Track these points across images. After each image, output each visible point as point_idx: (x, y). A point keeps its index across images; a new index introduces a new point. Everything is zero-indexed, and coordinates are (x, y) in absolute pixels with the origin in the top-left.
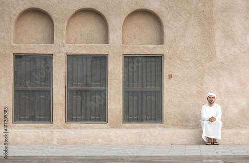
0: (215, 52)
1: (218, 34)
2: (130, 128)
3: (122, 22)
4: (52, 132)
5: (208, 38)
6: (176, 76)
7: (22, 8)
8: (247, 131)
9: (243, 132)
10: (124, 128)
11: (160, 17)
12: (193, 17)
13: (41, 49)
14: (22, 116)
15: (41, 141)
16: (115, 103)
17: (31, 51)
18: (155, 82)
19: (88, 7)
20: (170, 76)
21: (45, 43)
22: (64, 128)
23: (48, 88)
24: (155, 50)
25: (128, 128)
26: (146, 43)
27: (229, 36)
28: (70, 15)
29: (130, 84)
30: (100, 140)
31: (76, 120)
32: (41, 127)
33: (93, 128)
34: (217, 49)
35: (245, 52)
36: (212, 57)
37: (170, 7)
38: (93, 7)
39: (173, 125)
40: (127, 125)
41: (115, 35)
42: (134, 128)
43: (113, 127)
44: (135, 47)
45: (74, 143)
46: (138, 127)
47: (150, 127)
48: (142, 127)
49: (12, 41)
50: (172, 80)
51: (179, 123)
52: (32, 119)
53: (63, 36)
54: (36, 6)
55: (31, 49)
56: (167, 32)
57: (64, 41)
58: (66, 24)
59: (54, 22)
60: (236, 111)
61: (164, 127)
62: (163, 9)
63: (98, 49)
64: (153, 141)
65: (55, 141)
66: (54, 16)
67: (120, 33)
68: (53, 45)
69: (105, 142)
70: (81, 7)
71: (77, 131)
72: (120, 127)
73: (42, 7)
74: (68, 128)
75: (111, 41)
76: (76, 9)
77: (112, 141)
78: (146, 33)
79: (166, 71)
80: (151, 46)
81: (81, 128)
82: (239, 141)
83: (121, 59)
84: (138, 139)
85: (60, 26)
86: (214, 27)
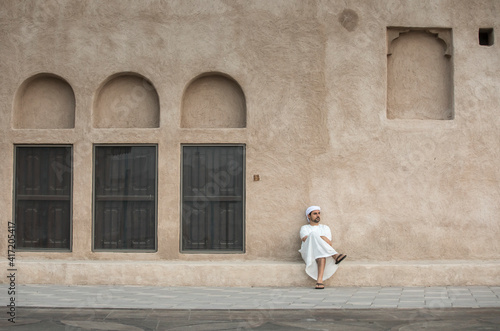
0: (329, 139)
1: (333, 110)
2: (192, 260)
3: (181, 94)
4: (65, 266)
5: (316, 116)
6: (266, 178)
7: (27, 74)
8: (374, 266)
9: (369, 266)
10: (183, 259)
11: (241, 84)
12: (292, 84)
13: (54, 136)
14: (28, 239)
15: (48, 279)
16: (169, 220)
17: (39, 140)
18: (234, 187)
19: (127, 70)
20: (256, 178)
21: (65, 128)
22: (90, 258)
23: (65, 197)
24: (233, 136)
25: (189, 260)
26: (221, 126)
27: (351, 114)
28: (100, 83)
29: (194, 190)
30: (139, 279)
31: (110, 247)
32: (55, 258)
33: (133, 259)
34: (332, 135)
35: (377, 139)
36: (323, 147)
37: (256, 68)
38: (136, 70)
39: (259, 256)
40: (188, 255)
41: (170, 114)
42: (198, 259)
43: (165, 258)
44: (200, 132)
45: (99, 283)
46: (204, 259)
47: (223, 259)
48: (210, 259)
49: (12, 125)
50: (258, 184)
51: (271, 252)
52: (43, 244)
53: (89, 117)
54: (48, 70)
55: (40, 136)
56: (251, 108)
57: (91, 124)
58: (93, 97)
59: (76, 94)
60: (362, 233)
61: (246, 259)
62: (245, 71)
63: (141, 135)
64: (224, 281)
65: (69, 280)
66: (75, 85)
67: (177, 110)
68: (73, 130)
69: (147, 282)
70: (117, 71)
71: (104, 264)
72: (176, 258)
73: (57, 72)
74: (96, 259)
75: (162, 123)
76: (109, 73)
77: (157, 280)
78: (220, 109)
79: (250, 171)
80: (226, 130)
81: (115, 259)
82: (362, 281)
83: (179, 151)
84: (199, 277)
85: (85, 100)
86: (327, 100)
